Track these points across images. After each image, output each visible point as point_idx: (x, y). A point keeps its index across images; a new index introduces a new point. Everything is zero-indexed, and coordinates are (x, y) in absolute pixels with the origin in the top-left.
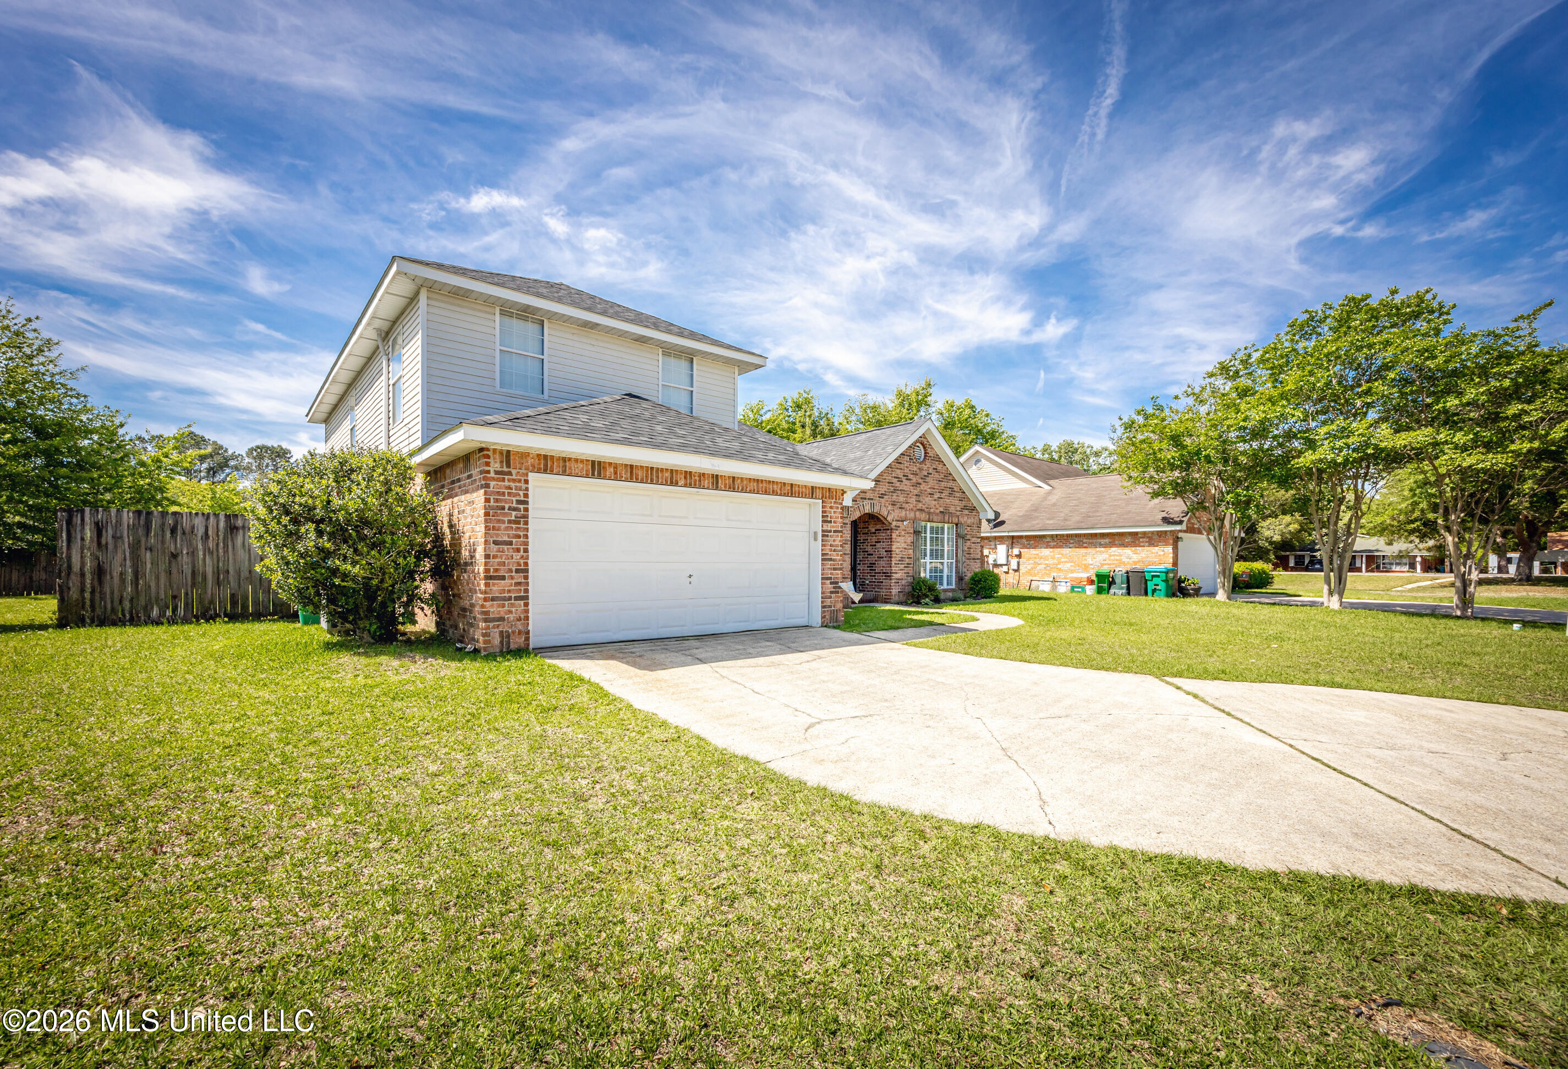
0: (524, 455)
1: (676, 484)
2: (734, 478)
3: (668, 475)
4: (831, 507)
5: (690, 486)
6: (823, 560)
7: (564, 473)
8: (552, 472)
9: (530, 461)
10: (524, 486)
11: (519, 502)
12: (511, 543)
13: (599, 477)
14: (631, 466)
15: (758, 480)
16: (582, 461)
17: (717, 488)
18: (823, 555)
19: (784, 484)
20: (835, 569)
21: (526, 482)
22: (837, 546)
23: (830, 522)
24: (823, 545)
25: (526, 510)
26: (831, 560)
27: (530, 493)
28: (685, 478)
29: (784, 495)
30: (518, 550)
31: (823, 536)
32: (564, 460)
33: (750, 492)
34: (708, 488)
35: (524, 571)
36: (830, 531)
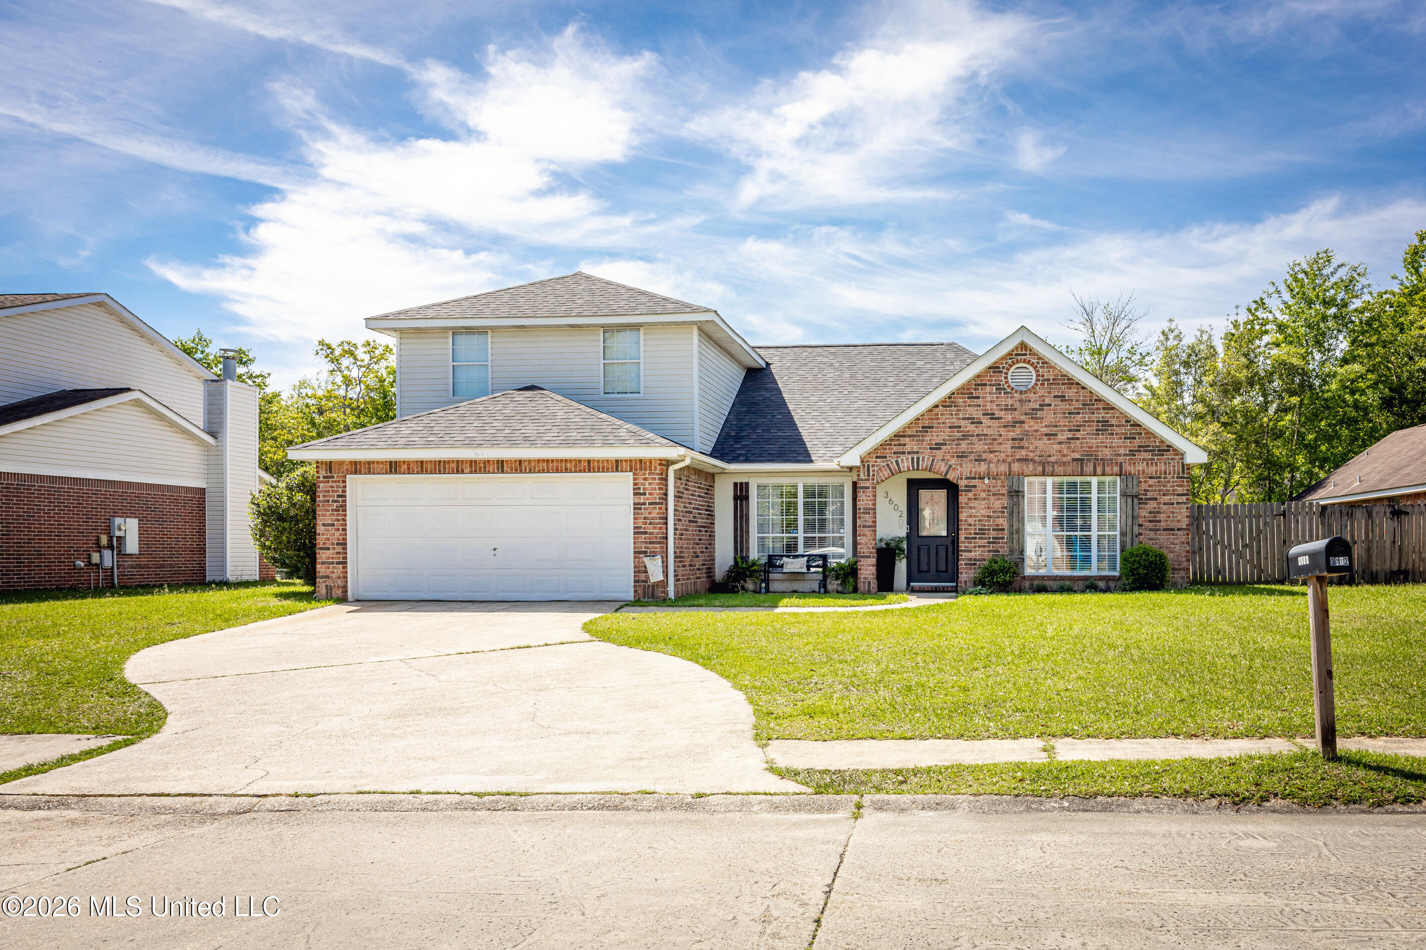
0: (341, 463)
1: (463, 472)
2: (520, 461)
3: (454, 465)
4: (645, 479)
5: (476, 472)
6: (635, 533)
7: (369, 473)
8: (360, 473)
9: (345, 467)
10: (342, 485)
11: (339, 496)
12: (333, 525)
13: (396, 473)
14: (422, 462)
15: (548, 461)
16: (382, 463)
17: (503, 472)
18: (635, 528)
19: (580, 461)
20: (651, 543)
21: (344, 482)
22: (653, 518)
23: (644, 494)
24: (635, 519)
25: (345, 501)
26: (646, 533)
27: (348, 489)
28: (471, 466)
29: (580, 471)
30: (338, 530)
31: (635, 509)
32: (369, 463)
33: (539, 472)
34: (493, 473)
35: (343, 544)
36: (644, 504)
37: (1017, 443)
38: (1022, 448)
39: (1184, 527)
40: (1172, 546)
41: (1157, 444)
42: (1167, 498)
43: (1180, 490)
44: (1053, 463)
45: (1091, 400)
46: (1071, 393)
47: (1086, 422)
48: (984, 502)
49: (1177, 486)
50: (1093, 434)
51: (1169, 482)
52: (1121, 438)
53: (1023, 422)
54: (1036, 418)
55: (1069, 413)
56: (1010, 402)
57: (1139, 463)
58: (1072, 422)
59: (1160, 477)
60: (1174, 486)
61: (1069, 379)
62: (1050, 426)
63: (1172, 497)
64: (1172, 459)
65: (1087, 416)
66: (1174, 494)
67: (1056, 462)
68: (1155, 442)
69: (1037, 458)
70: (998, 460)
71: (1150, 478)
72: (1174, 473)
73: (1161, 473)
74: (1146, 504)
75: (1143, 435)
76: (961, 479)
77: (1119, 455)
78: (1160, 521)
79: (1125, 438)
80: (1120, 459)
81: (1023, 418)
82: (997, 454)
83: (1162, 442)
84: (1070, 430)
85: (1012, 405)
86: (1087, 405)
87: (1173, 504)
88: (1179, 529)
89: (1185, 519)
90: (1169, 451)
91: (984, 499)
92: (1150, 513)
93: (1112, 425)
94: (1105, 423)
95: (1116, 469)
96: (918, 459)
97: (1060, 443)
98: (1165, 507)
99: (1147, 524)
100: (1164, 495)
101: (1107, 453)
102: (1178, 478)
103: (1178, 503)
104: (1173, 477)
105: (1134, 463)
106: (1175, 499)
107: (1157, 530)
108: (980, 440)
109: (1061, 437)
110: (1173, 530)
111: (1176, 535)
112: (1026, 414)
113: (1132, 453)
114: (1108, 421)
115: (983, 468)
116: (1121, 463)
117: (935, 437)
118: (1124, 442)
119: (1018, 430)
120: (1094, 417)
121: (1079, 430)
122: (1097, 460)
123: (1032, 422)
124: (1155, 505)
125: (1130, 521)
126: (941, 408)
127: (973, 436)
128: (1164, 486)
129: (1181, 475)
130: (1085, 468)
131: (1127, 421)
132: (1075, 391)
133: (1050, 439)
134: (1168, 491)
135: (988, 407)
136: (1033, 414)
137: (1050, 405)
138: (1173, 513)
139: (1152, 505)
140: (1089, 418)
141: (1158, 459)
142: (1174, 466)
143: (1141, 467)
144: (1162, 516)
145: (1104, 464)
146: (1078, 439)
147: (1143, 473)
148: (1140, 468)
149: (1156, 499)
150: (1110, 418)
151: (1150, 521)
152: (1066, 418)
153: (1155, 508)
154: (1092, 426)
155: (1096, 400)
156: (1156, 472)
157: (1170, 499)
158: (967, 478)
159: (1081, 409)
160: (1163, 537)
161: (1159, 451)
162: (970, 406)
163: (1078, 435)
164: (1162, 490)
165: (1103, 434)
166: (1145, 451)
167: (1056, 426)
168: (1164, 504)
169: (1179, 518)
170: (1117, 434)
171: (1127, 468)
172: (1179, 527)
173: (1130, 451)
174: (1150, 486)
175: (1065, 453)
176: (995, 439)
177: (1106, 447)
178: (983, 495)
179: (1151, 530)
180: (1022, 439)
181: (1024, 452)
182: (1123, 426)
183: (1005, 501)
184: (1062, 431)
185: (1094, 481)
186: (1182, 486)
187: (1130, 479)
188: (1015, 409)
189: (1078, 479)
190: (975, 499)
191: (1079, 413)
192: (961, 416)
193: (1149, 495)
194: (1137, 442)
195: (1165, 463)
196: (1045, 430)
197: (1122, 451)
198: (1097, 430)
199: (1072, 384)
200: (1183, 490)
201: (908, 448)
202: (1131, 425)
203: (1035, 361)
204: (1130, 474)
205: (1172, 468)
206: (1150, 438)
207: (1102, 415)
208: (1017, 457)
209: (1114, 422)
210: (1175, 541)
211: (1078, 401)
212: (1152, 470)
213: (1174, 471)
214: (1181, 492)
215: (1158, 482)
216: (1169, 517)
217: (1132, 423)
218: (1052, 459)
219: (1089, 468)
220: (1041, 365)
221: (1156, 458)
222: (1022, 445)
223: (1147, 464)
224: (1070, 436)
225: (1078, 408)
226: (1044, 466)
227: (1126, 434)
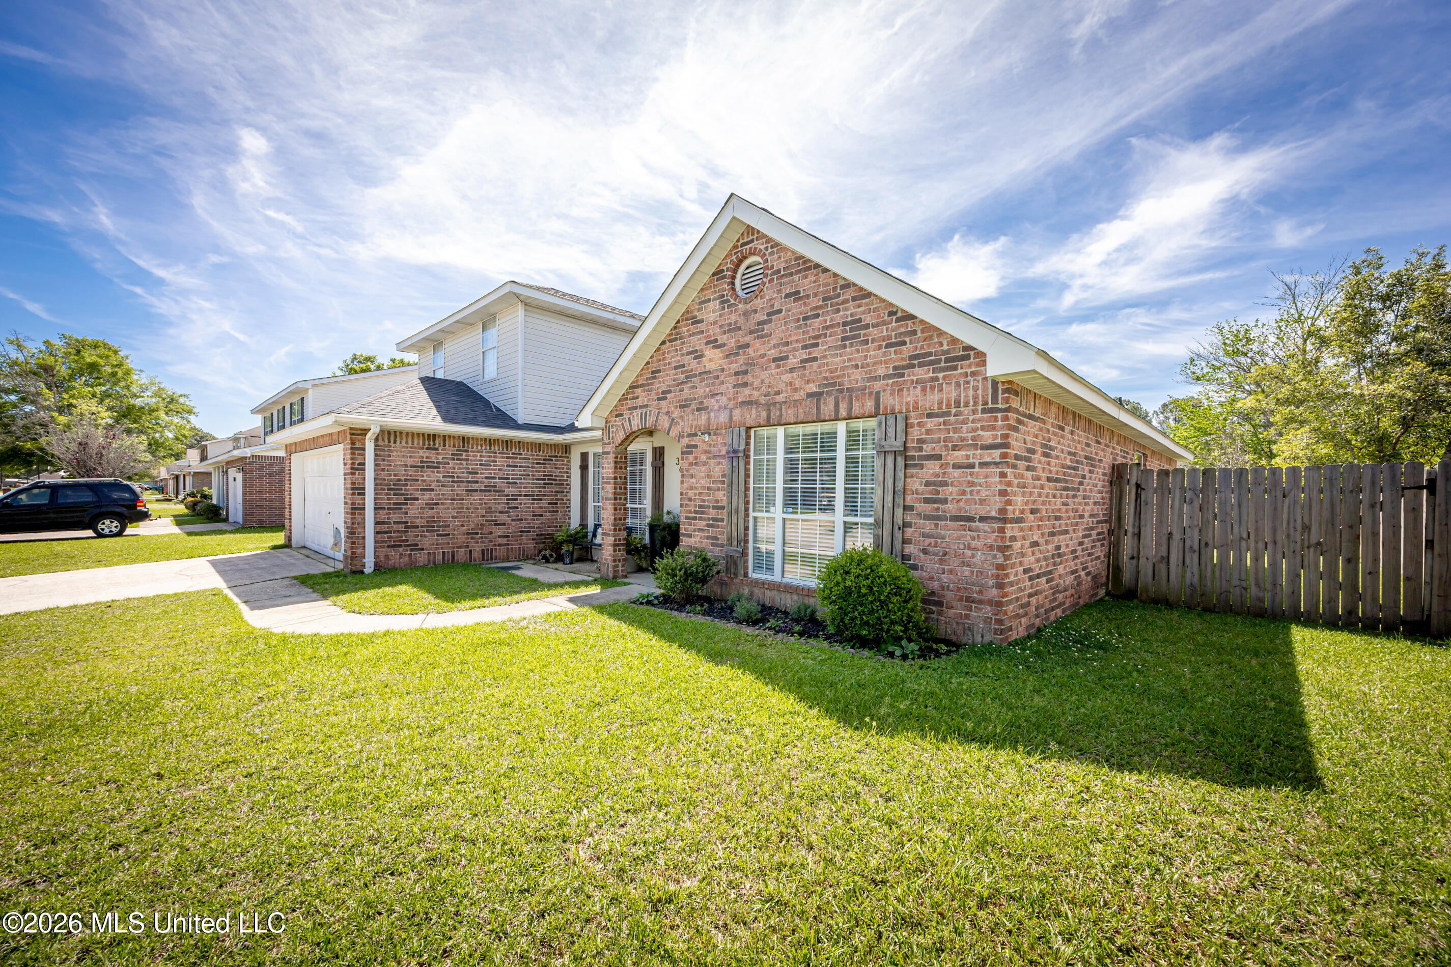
37: (740, 379)
38: (745, 385)
39: (993, 514)
40: (969, 553)
41: (945, 347)
42: (959, 456)
43: (987, 437)
44: (781, 403)
45: (835, 289)
46: (806, 284)
47: (827, 328)
48: (703, 468)
49: (983, 428)
50: (836, 348)
51: (965, 422)
52: (880, 347)
53: (747, 346)
54: (762, 337)
55: (805, 319)
56: (733, 318)
57: (908, 389)
58: (808, 332)
59: (948, 414)
60: (975, 430)
61: (805, 262)
62: (779, 345)
63: (970, 453)
64: (973, 374)
65: (828, 318)
66: (975, 446)
67: (785, 402)
68: (941, 345)
69: (763, 400)
70: (720, 407)
71: (929, 416)
72: (975, 404)
73: (948, 406)
74: (921, 467)
75: (919, 334)
76: (683, 437)
77: (875, 378)
78: (945, 501)
79: (887, 346)
80: (878, 385)
81: (747, 339)
82: (718, 397)
83: (954, 341)
84: (805, 347)
85: (736, 323)
86: (830, 298)
87: (972, 466)
88: (982, 519)
89: (997, 498)
90: (967, 357)
91: (705, 464)
92: (927, 484)
93: (867, 327)
94: (856, 324)
95: (870, 405)
96: (646, 413)
97: (792, 370)
98: (957, 473)
99: (920, 507)
100: (954, 448)
101: (857, 377)
102: (984, 411)
103: (983, 465)
104: (974, 412)
105: (900, 390)
106: (976, 456)
107: (939, 518)
108: (702, 380)
109: (793, 361)
110: (971, 519)
111: (977, 530)
112: (751, 332)
113: (899, 371)
114: (860, 320)
115: (703, 419)
116: (878, 393)
117: (661, 384)
118: (884, 354)
119: (741, 359)
120: (839, 318)
121: (817, 345)
122: (841, 391)
123: (757, 344)
124: (937, 469)
125: (889, 498)
126: (668, 343)
127: (695, 376)
128: (956, 430)
129: (990, 405)
130: (823, 407)
131: (891, 314)
132: (813, 278)
133: (778, 367)
134: (963, 439)
135: (711, 332)
136: (758, 332)
137: (780, 311)
138: (971, 484)
139: (931, 469)
140: (832, 320)
141: (944, 378)
142: (976, 389)
143: (912, 396)
144: (949, 492)
145: (851, 397)
146: (815, 359)
147: (916, 408)
148: (910, 399)
149: (938, 457)
150: (863, 313)
151: (927, 501)
152: (799, 327)
153: (938, 476)
154: (835, 334)
155: (842, 287)
156: (940, 403)
157: (968, 457)
158: (689, 435)
159: (821, 307)
160: (950, 532)
161: (947, 360)
162: (694, 334)
163: (816, 352)
164: (950, 439)
165: (851, 345)
166: (921, 365)
167: (787, 344)
168: (956, 466)
169: (983, 495)
170: (873, 340)
171: (889, 400)
172: (983, 514)
173: (895, 368)
174: (928, 432)
175: (797, 385)
176: (717, 377)
177: (857, 366)
178: (703, 458)
179: (927, 517)
180: (746, 372)
181: (747, 391)
182: (884, 323)
183: (725, 464)
184: (794, 350)
185: (841, 428)
186: (993, 428)
187: (891, 421)
188: (739, 328)
189: (819, 428)
190: (696, 464)
191: (817, 316)
192: (685, 350)
193: (927, 449)
194: (907, 350)
195: (958, 384)
196: (773, 353)
197: (881, 371)
198: (843, 339)
199: (809, 268)
200: (995, 437)
201: (639, 402)
202: (898, 320)
203: (762, 247)
204: (893, 412)
205: (971, 393)
206: (931, 337)
207: (851, 310)
208: (740, 400)
209: (868, 319)
210: (974, 543)
211: (816, 295)
212: (932, 399)
213: (975, 398)
214: (990, 441)
215: (945, 423)
216: (964, 493)
217: (899, 314)
218: (780, 398)
219: (828, 408)
220: (770, 250)
221: (941, 375)
222: (745, 380)
223: (924, 389)
224: (804, 357)
225: (817, 308)
226: (769, 411)
227: (889, 337)
